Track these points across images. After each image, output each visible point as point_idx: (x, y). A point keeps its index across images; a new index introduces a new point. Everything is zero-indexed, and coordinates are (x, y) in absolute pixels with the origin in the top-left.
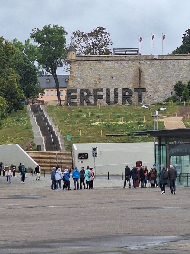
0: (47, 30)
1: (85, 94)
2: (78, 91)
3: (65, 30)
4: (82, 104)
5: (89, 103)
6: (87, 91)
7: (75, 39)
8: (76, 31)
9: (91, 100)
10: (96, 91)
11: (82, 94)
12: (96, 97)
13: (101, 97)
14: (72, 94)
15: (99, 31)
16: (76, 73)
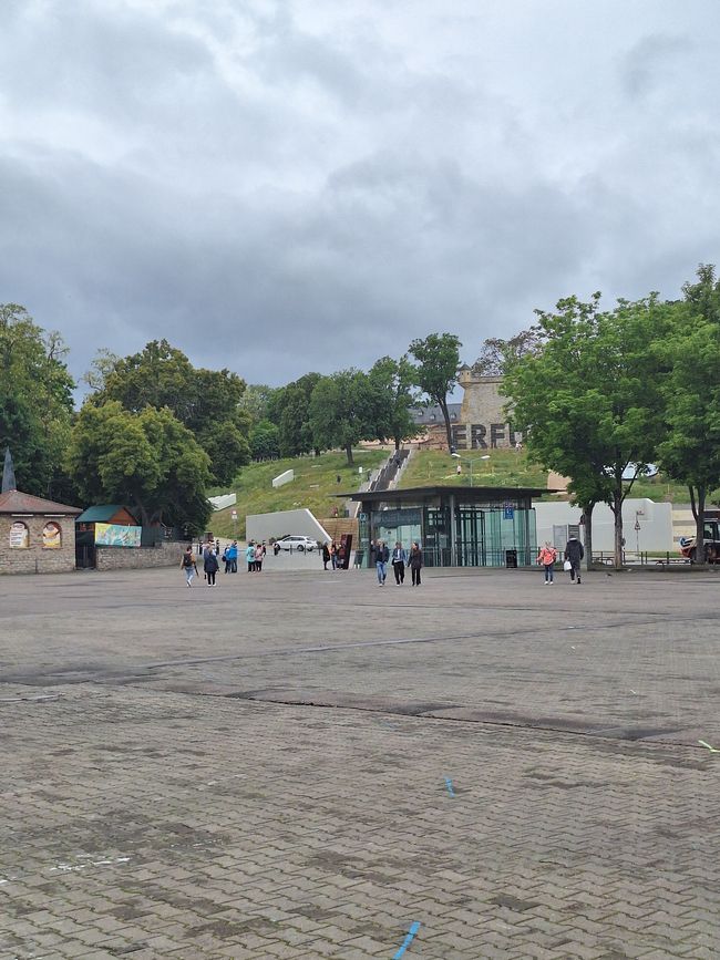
0: (433, 341)
1: (479, 432)
2: (469, 426)
3: (459, 340)
4: (474, 447)
5: (484, 445)
6: (481, 427)
7: (490, 351)
8: (490, 338)
9: (487, 439)
10: (494, 427)
11: (473, 432)
12: (495, 436)
13: (502, 436)
14: (459, 433)
15: (525, 337)
16: (472, 402)
